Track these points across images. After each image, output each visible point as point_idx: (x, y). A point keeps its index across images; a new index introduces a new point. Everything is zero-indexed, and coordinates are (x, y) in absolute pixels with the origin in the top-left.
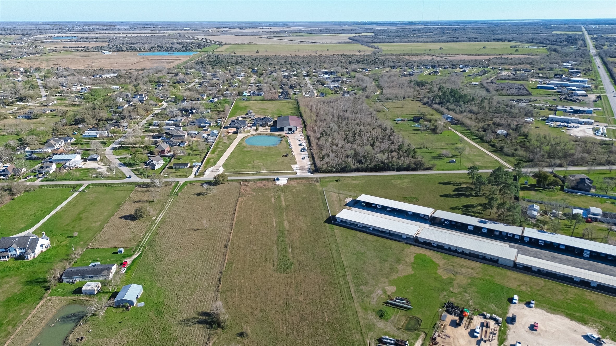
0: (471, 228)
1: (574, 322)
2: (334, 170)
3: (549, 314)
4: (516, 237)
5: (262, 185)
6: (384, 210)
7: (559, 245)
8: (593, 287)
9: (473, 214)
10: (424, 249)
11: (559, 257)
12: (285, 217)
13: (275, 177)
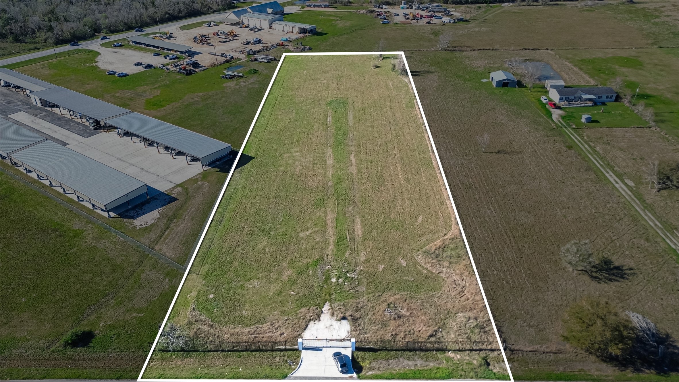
12: (330, 173)
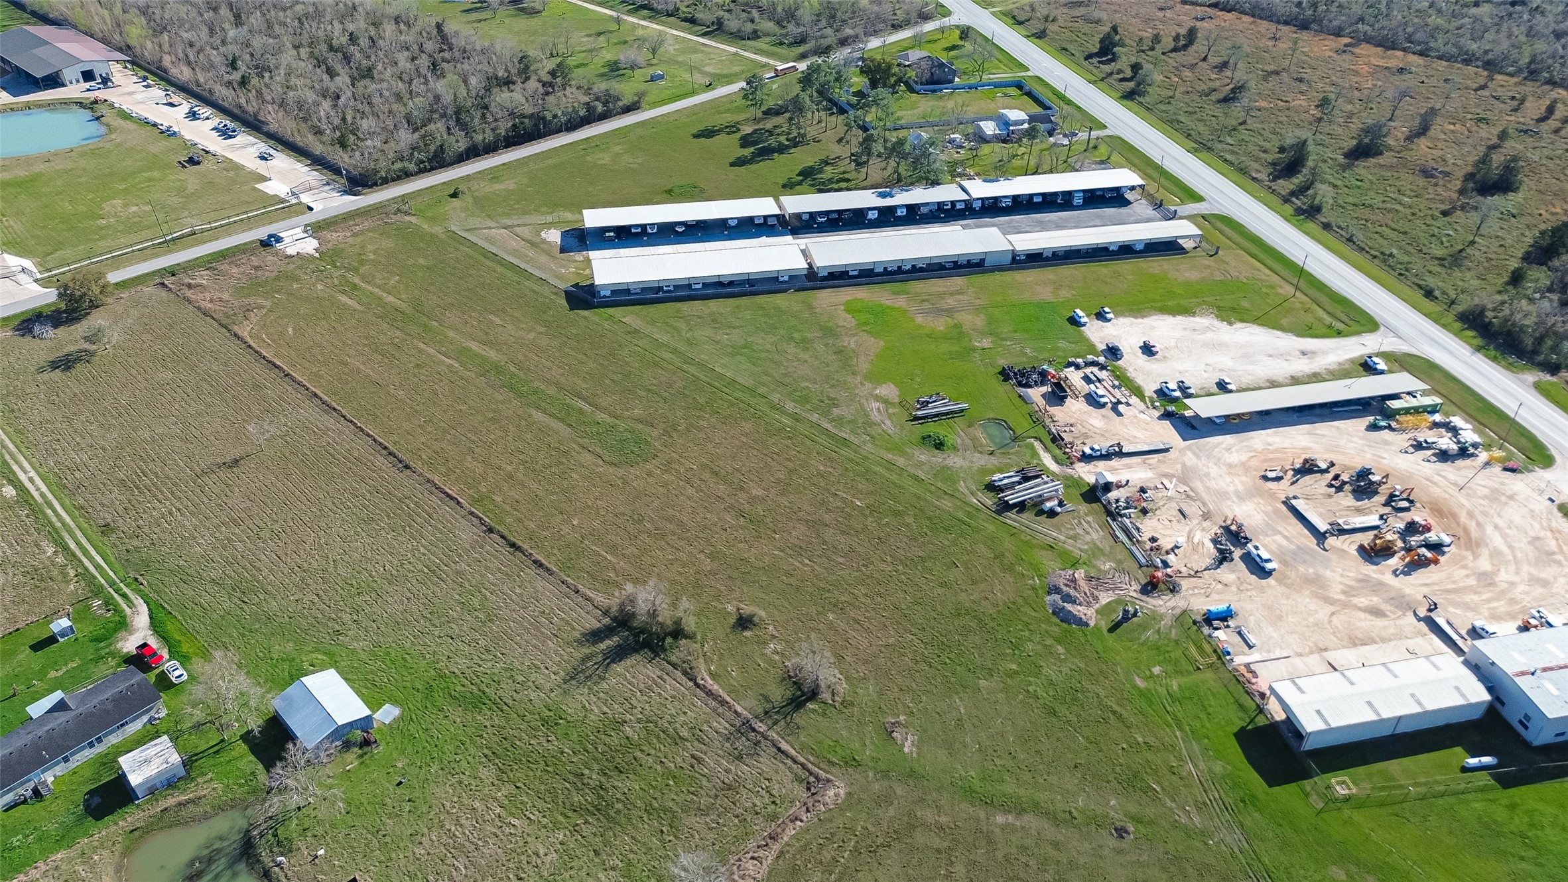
0: (873, 215)
1: (1179, 318)
2: (412, 167)
3: (1140, 320)
4: (958, 206)
5: (247, 269)
6: (668, 233)
7: (1031, 196)
8: (1140, 252)
9: (835, 186)
10: (842, 289)
11: (1047, 219)
12: (453, 334)
13: (261, 233)
